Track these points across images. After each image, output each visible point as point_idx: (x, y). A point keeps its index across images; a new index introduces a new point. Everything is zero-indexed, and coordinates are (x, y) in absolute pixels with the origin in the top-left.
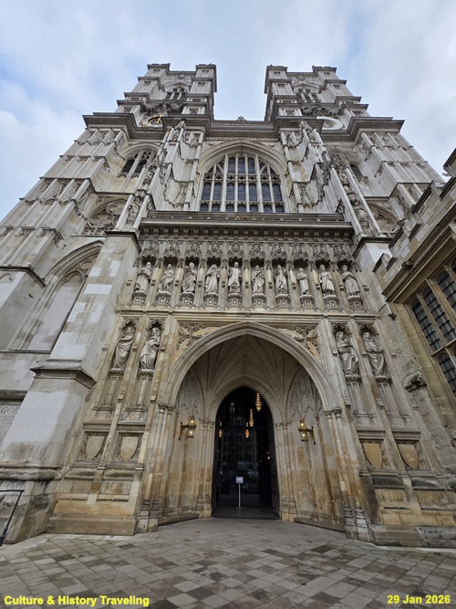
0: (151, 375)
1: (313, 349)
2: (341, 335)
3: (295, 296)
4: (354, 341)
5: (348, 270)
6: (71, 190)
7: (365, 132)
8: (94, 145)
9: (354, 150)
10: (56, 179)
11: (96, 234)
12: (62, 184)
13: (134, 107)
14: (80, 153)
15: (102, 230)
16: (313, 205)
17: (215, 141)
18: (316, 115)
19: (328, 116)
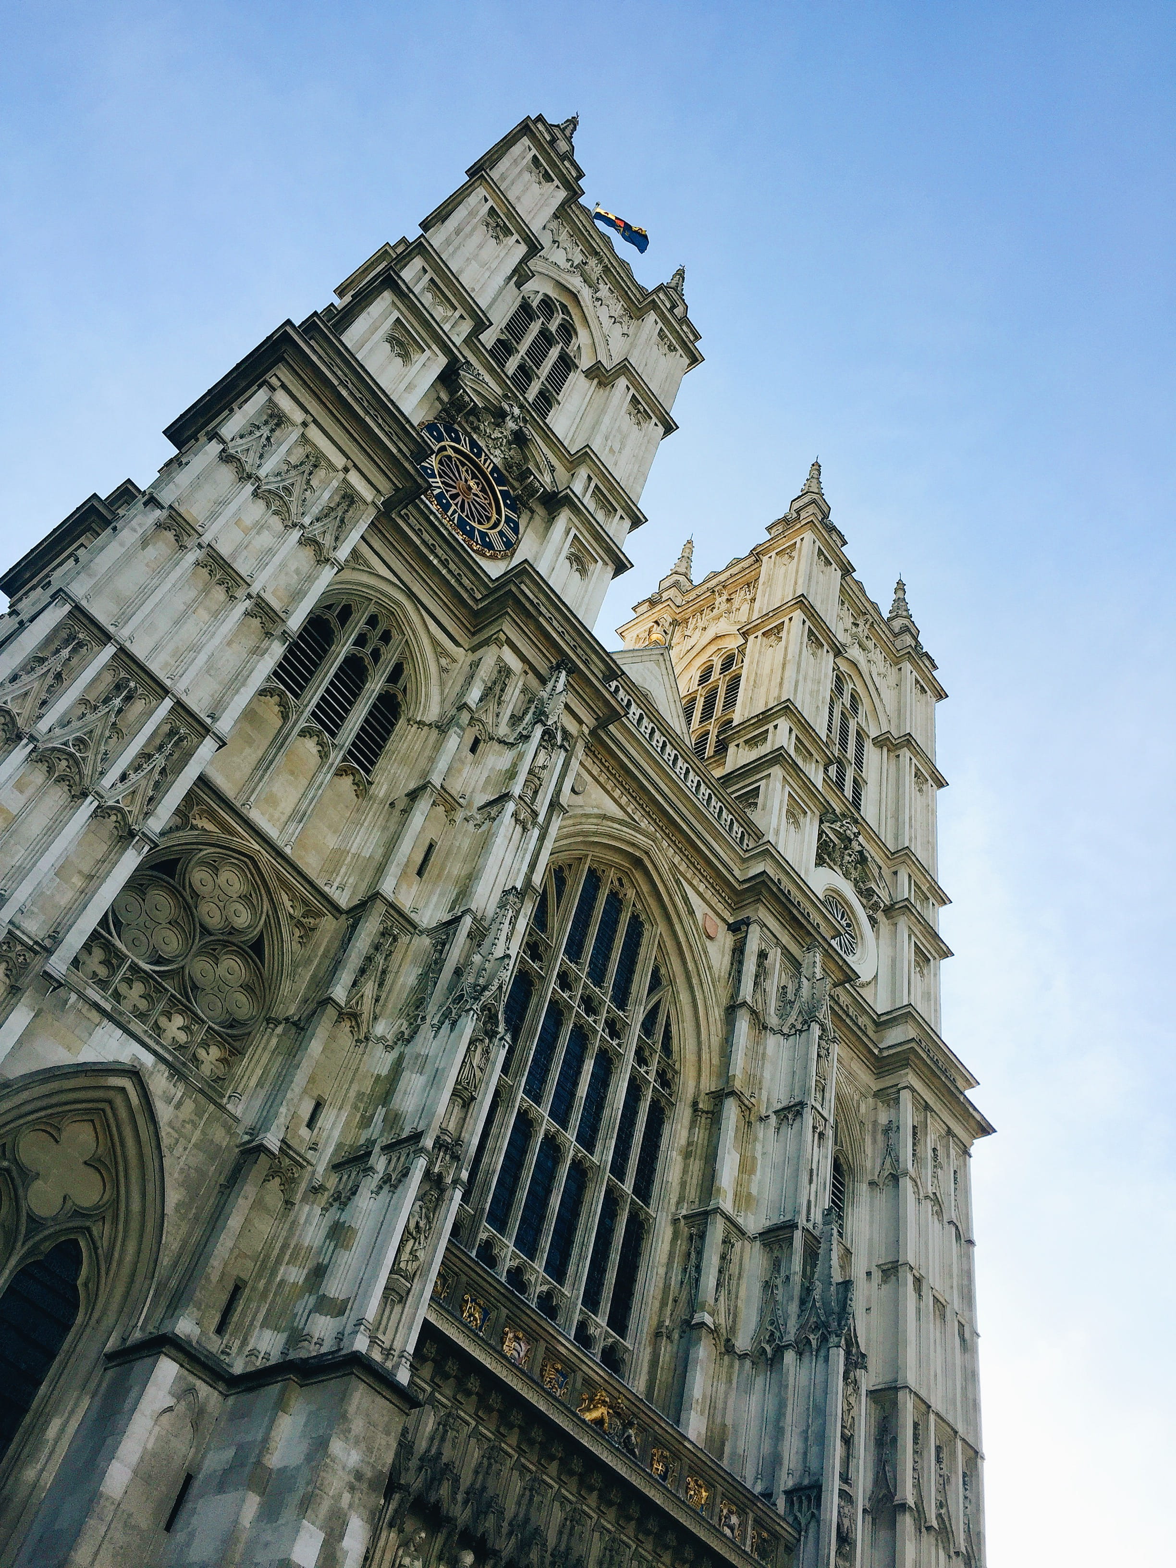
6: (148, 757)
7: (913, 1090)
8: (261, 504)
9: (863, 1109)
10: (110, 650)
11: (117, 996)
12: (118, 687)
13: (427, 351)
14: (213, 516)
15: (138, 988)
16: (729, 1349)
17: (588, 777)
18: (841, 862)
19: (861, 892)
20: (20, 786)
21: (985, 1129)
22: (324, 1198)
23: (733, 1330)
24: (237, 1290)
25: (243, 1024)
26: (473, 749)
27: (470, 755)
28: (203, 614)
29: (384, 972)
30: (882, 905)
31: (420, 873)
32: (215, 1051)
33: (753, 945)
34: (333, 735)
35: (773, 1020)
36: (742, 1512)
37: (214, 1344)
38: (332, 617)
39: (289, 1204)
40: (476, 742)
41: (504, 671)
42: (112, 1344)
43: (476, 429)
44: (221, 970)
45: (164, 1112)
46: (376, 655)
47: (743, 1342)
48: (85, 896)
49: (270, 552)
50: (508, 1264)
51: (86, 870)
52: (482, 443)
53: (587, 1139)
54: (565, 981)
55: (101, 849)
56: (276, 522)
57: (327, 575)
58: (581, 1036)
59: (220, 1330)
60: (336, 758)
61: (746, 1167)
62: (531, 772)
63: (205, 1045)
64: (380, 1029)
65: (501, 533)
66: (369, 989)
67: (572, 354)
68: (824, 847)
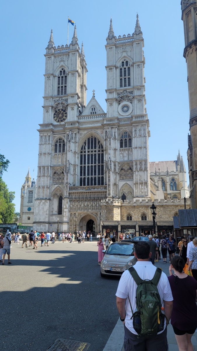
1: (97, 216)
7: (134, 126)
9: (132, 130)
10: (42, 167)
13: (49, 109)
14: (42, 150)
15: (57, 181)
17: (82, 132)
18: (124, 100)
19: (128, 100)
30: (131, 99)
34: (61, 152)
36: (102, 187)
38: (56, 143)
41: (68, 134)
43: (58, 108)
44: (61, 176)
49: (46, 148)
50: (90, 177)
51: (48, 180)
53: (95, 163)
54: (89, 152)
55: (48, 178)
57: (51, 145)
58: (92, 155)
60: (61, 154)
65: (65, 116)
67: (65, 75)
68: (119, 101)
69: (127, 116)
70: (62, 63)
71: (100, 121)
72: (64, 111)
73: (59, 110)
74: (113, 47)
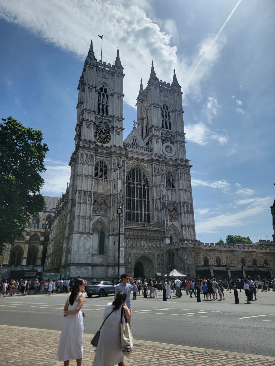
0: (130, 264)
1: (154, 259)
2: (158, 256)
3: (152, 248)
4: (160, 258)
5: (162, 242)
6: (89, 197)
7: (180, 168)
8: (85, 165)
9: (175, 172)
10: (82, 191)
11: (97, 213)
12: (84, 194)
13: (91, 124)
14: (83, 171)
15: (98, 212)
16: (158, 210)
17: (128, 161)
18: (167, 141)
19: (171, 142)
20: (83, 206)
21: (192, 166)
22: (116, 221)
23: (158, 208)
24: (113, 229)
25: (106, 209)
26: (115, 172)
27: (114, 172)
28: (87, 181)
29: (114, 200)
30: (175, 142)
31: (114, 188)
32: (105, 212)
33: (153, 167)
34: (102, 178)
35: (157, 174)
36: (158, 225)
37: (113, 233)
38: (97, 166)
39: (114, 222)
40: (115, 170)
41: (114, 160)
42: (107, 235)
43: (100, 127)
44: (103, 206)
45: (104, 220)
46: (102, 166)
47: (159, 209)
48: (91, 211)
49: (88, 170)
50: (136, 213)
51: (90, 209)
52: (102, 128)
53: (141, 198)
54: (133, 184)
55: (90, 206)
56: (87, 165)
57: (94, 167)
58: (137, 188)
59: (113, 232)
60: (103, 181)
61: (157, 192)
62: (120, 174)
63: (104, 212)
64: (116, 205)
65: (109, 138)
66: (114, 202)
67: (107, 94)
68: (164, 141)
69: (170, 157)
70: (104, 80)
71: (146, 155)
72: (108, 132)
73: (101, 129)
74: (157, 88)
